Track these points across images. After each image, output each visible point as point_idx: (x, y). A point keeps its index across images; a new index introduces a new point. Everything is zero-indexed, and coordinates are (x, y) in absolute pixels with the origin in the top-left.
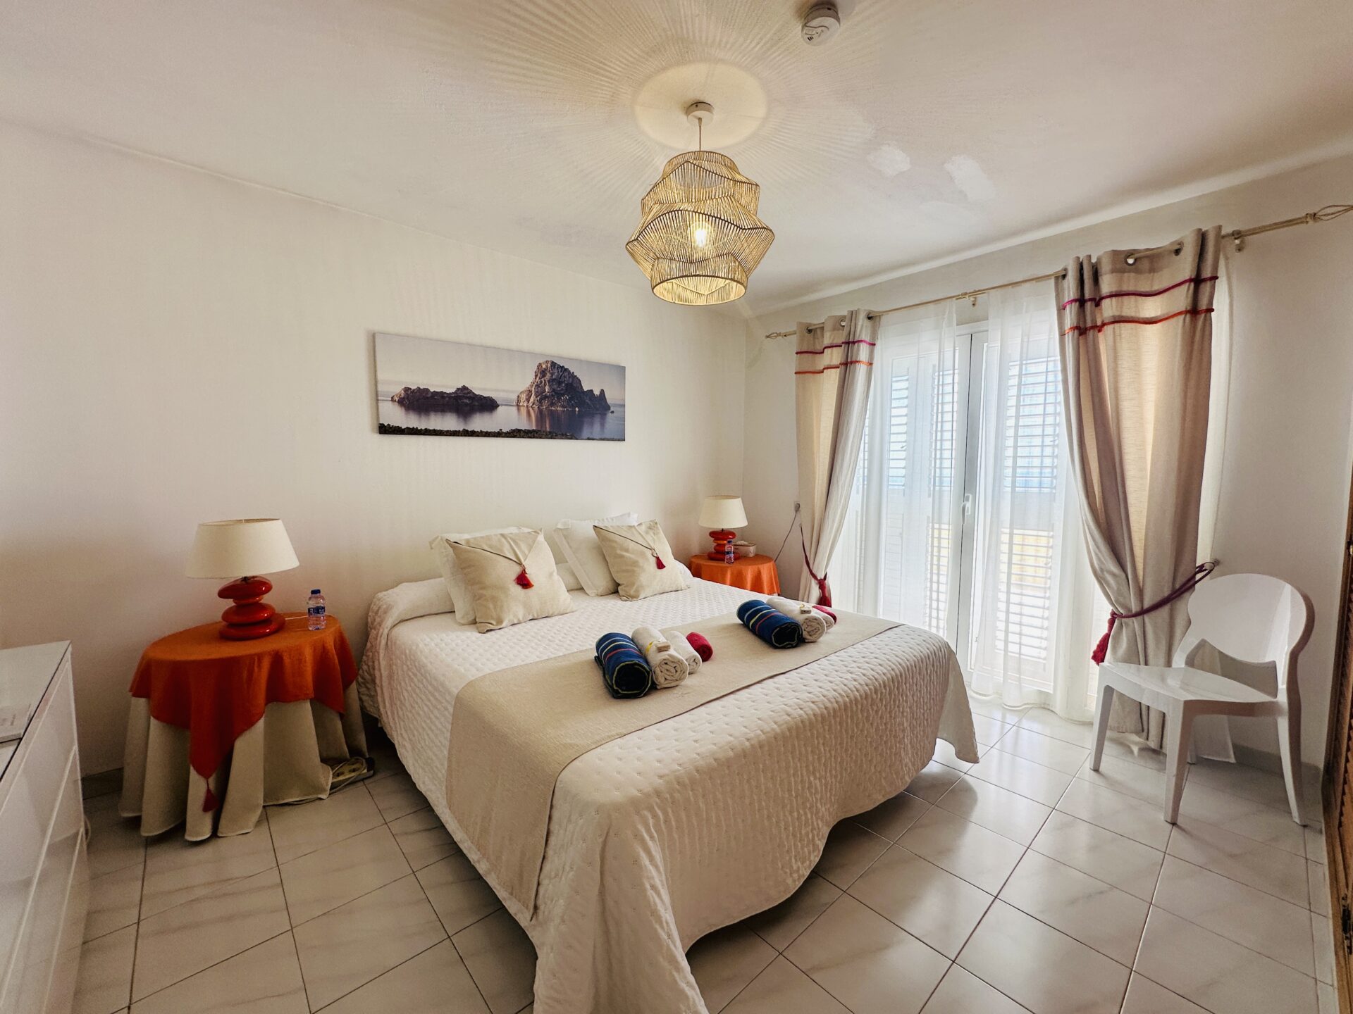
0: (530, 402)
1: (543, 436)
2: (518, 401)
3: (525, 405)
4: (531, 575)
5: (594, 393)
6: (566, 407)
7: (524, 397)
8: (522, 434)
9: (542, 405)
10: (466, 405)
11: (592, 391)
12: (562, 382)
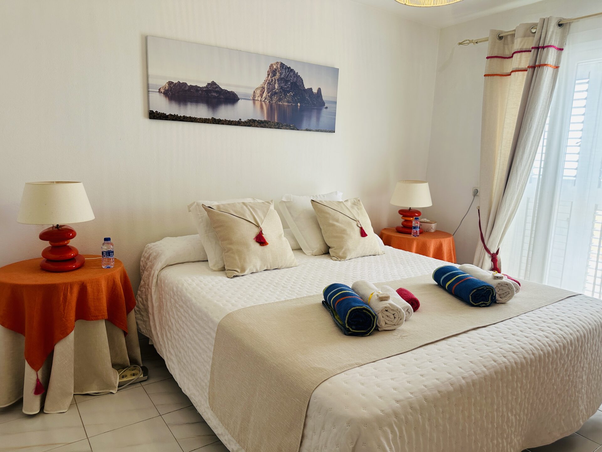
0: (263, 97)
1: (272, 127)
2: (254, 95)
3: (259, 99)
4: (266, 235)
5: (313, 91)
6: (291, 103)
7: (258, 92)
8: (256, 124)
9: (272, 100)
10: (215, 97)
11: (311, 89)
12: (289, 81)
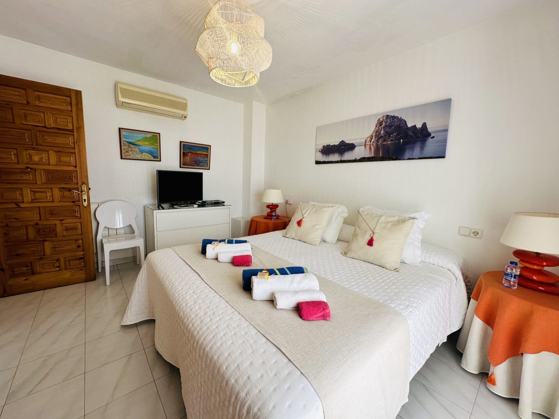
0: (372, 142)
2: (365, 142)
3: (369, 144)
6: (394, 141)
7: (369, 139)
9: (378, 142)
11: (415, 126)
12: (392, 126)
